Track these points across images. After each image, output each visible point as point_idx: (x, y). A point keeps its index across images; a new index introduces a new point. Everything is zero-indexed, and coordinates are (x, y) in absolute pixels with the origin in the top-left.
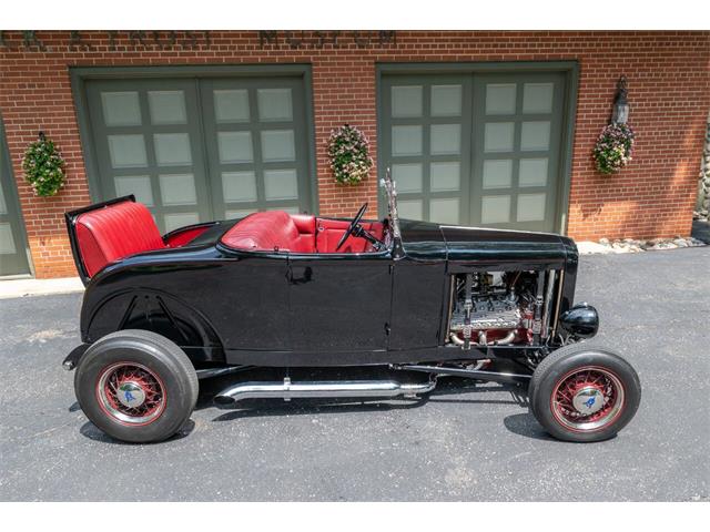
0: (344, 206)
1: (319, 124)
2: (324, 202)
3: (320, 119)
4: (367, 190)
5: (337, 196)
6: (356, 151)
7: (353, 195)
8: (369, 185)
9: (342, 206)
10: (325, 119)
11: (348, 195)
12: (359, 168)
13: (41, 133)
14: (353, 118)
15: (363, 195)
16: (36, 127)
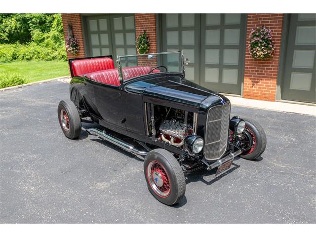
0: (258, 71)
1: (249, 26)
2: (247, 68)
3: (250, 23)
4: (272, 63)
5: (254, 65)
6: (261, 41)
7: (263, 66)
8: (274, 61)
9: (256, 71)
10: (253, 23)
11: (260, 66)
12: (262, 50)
13: (145, 31)
14: (268, 22)
15: (269, 66)
16: (143, 28)
